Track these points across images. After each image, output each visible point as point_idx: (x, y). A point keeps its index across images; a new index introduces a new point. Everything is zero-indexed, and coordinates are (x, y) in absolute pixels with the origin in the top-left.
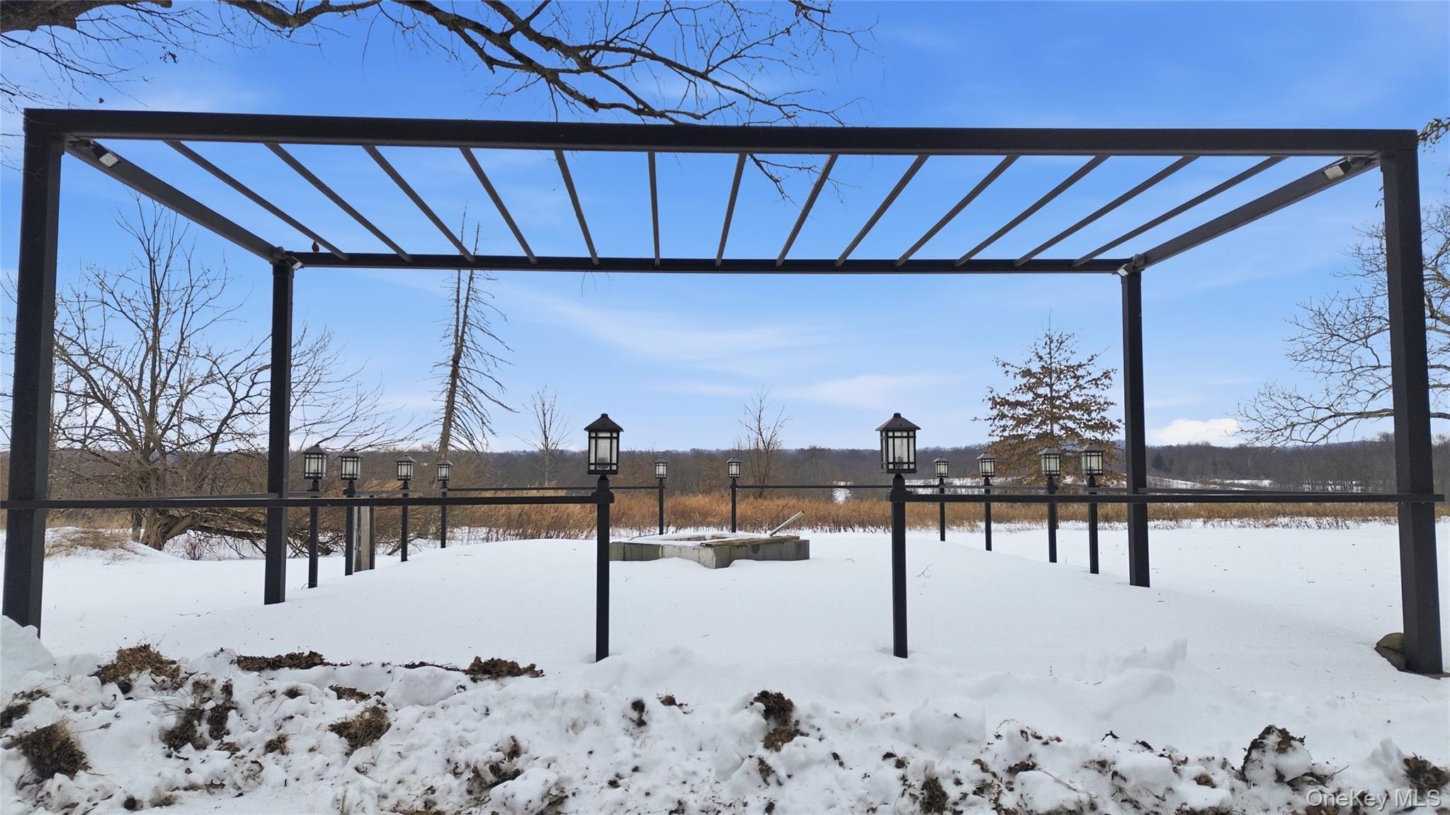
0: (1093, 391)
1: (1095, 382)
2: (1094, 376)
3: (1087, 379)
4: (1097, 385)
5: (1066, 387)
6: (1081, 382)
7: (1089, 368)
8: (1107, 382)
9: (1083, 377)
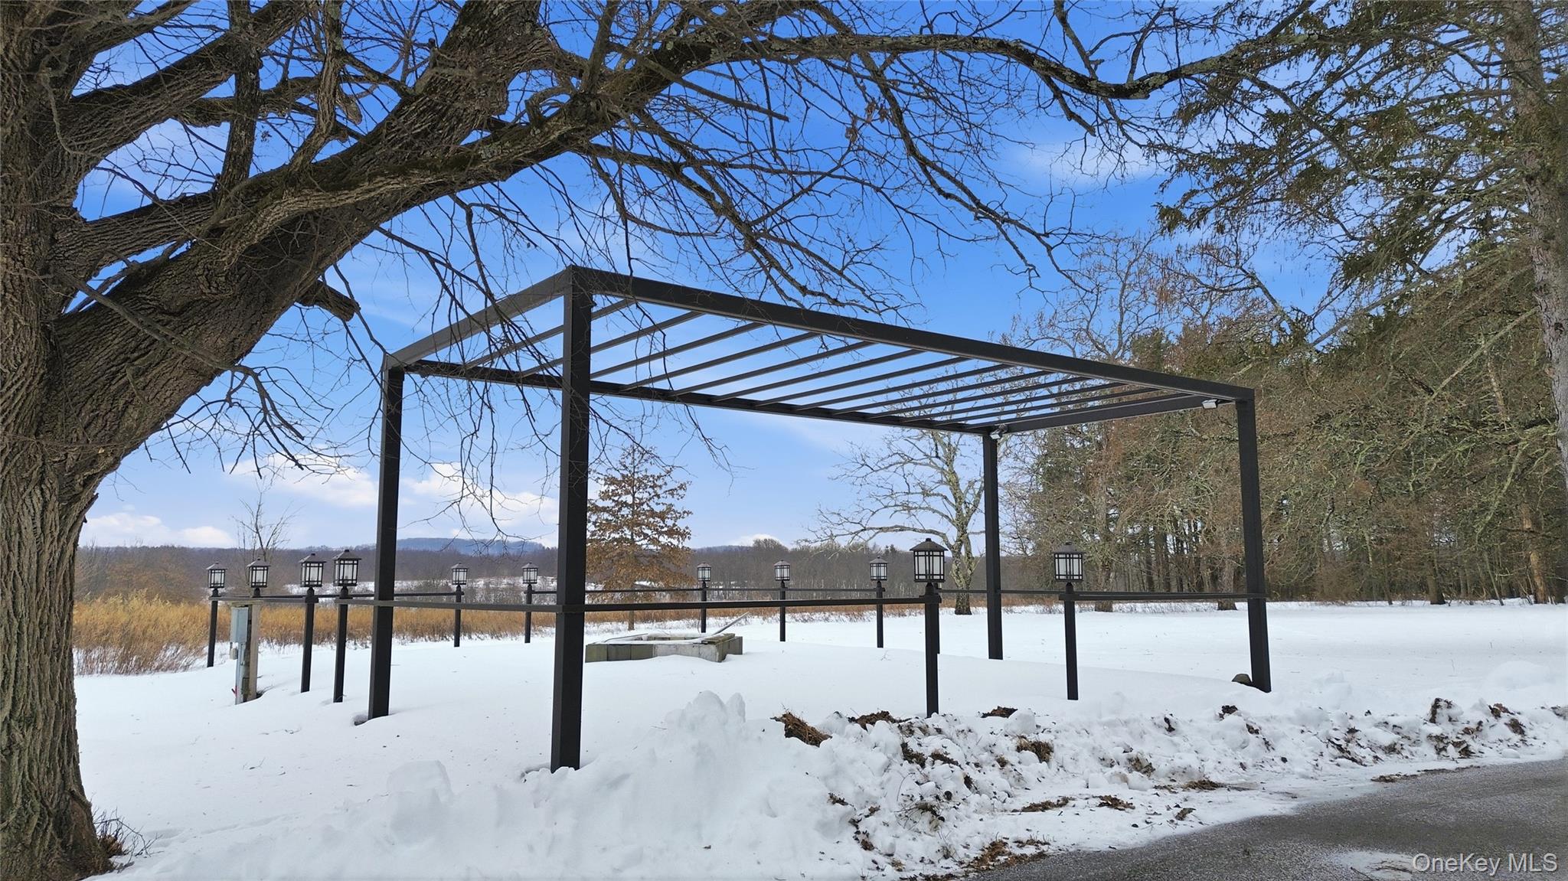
0: (669, 500)
1: (672, 492)
2: (669, 487)
3: (664, 488)
4: (672, 494)
5: (646, 495)
6: (659, 491)
7: (667, 479)
8: (681, 492)
9: (660, 487)
